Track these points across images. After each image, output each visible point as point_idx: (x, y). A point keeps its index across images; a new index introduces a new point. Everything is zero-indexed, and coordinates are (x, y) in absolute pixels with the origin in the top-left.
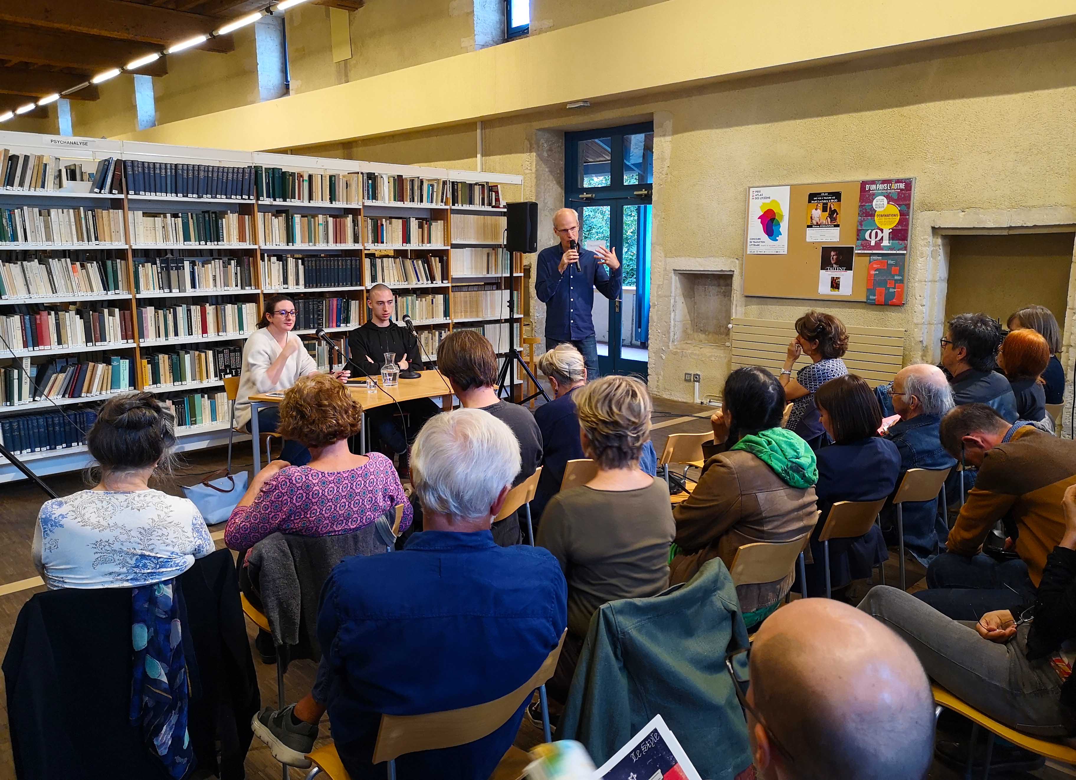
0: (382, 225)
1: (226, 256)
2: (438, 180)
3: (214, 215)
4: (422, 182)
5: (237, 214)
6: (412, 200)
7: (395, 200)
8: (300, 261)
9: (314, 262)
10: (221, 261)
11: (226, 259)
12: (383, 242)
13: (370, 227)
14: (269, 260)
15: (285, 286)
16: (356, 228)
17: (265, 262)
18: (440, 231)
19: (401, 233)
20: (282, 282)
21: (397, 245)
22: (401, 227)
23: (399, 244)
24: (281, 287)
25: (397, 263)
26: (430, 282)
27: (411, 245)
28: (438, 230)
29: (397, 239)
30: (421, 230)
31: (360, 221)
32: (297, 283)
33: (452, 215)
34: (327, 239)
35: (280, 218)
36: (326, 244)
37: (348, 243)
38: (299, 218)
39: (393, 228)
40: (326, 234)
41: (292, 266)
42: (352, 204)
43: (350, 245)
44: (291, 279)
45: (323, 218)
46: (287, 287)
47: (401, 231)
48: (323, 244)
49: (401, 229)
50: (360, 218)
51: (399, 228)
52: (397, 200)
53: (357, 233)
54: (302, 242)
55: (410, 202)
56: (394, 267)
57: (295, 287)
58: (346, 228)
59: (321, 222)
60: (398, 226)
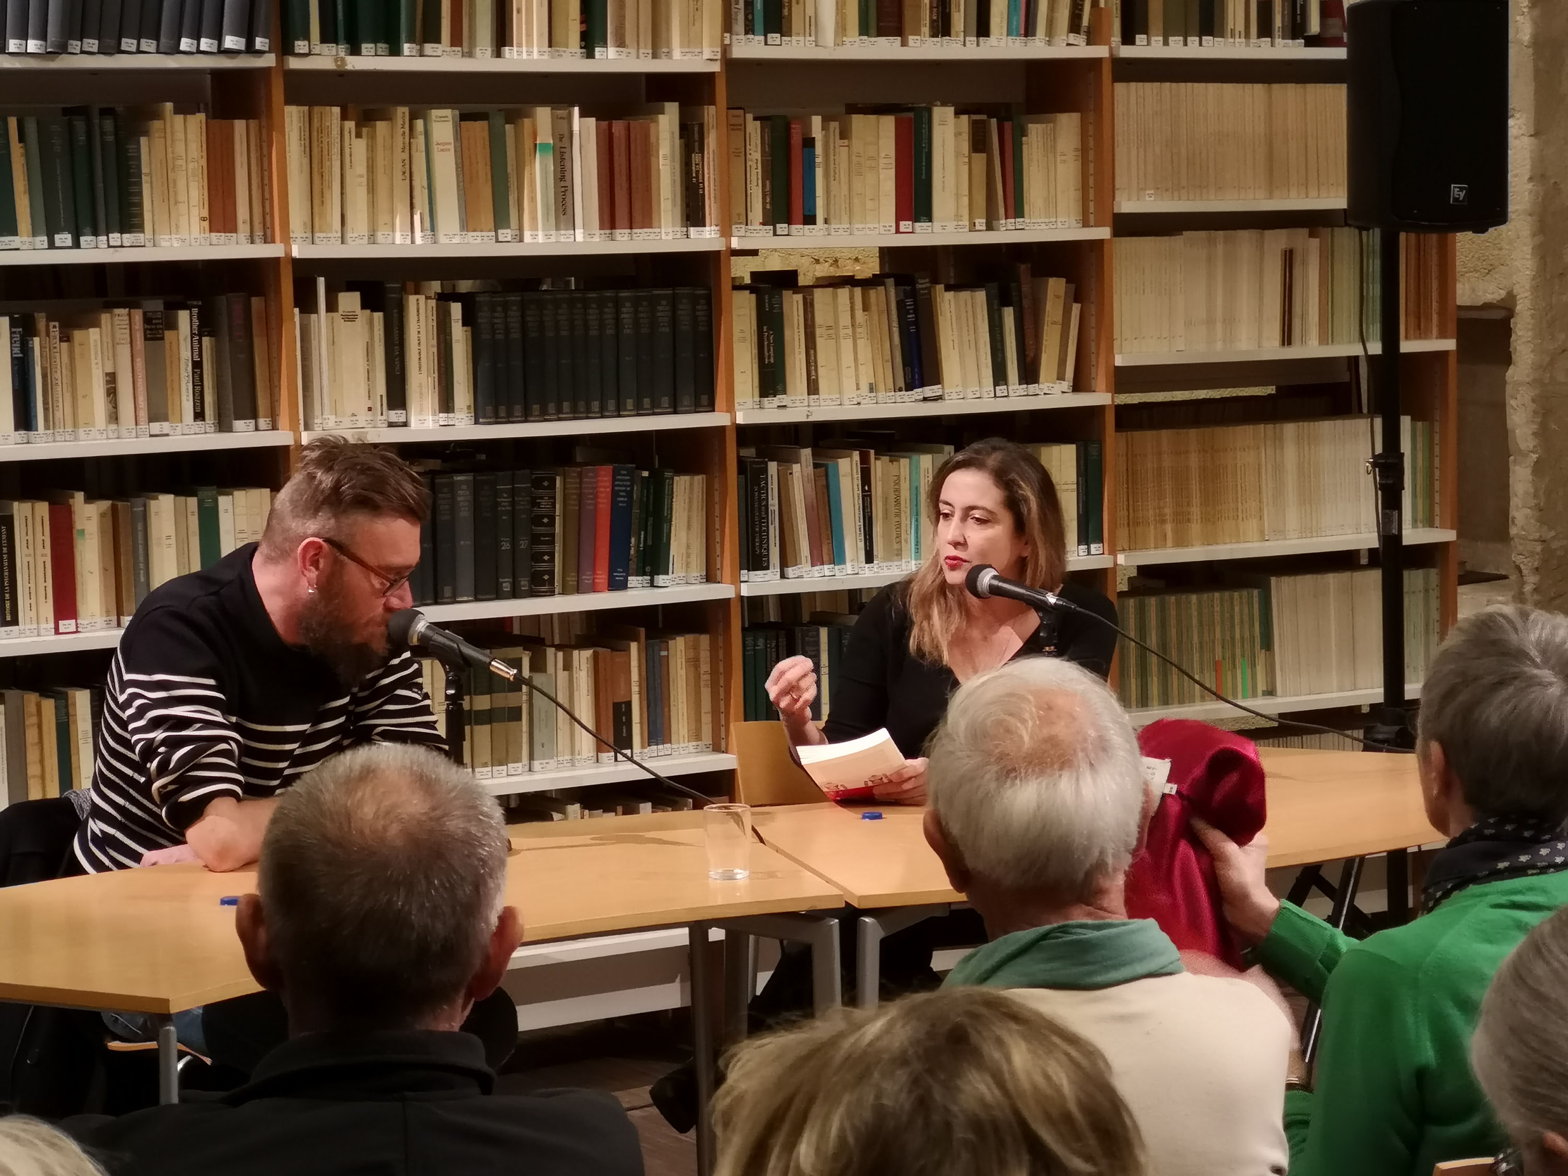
0: (809, 143)
1: (154, 293)
3: (109, 124)
5: (201, 116)
6: (942, 28)
7: (864, 30)
8: (456, 309)
9: (514, 312)
10: (138, 315)
11: (156, 305)
12: (810, 219)
13: (755, 155)
14: (332, 307)
15: (396, 416)
16: (696, 158)
17: (313, 317)
18: (1064, 162)
19: (892, 173)
20: (381, 396)
21: (871, 226)
22: (892, 153)
23: (882, 224)
24: (380, 417)
25: (874, 308)
26: (1017, 386)
27: (937, 224)
28: (1055, 157)
29: (876, 198)
30: (980, 158)
31: (713, 128)
32: (446, 404)
33: (1120, 87)
34: (569, 211)
35: (381, 126)
36: (563, 232)
37: (660, 227)
38: (451, 122)
39: (854, 158)
40: (563, 189)
41: (423, 330)
42: (677, 54)
43: (667, 234)
44: (420, 386)
45: (554, 119)
46: (403, 419)
47: (890, 166)
48: (553, 232)
49: (893, 161)
50: (711, 114)
51: (883, 155)
52: (873, 29)
53: (697, 177)
54: (467, 224)
55: (934, 35)
56: (861, 326)
57: (436, 418)
58: (653, 159)
59: (545, 136)
60: (878, 144)
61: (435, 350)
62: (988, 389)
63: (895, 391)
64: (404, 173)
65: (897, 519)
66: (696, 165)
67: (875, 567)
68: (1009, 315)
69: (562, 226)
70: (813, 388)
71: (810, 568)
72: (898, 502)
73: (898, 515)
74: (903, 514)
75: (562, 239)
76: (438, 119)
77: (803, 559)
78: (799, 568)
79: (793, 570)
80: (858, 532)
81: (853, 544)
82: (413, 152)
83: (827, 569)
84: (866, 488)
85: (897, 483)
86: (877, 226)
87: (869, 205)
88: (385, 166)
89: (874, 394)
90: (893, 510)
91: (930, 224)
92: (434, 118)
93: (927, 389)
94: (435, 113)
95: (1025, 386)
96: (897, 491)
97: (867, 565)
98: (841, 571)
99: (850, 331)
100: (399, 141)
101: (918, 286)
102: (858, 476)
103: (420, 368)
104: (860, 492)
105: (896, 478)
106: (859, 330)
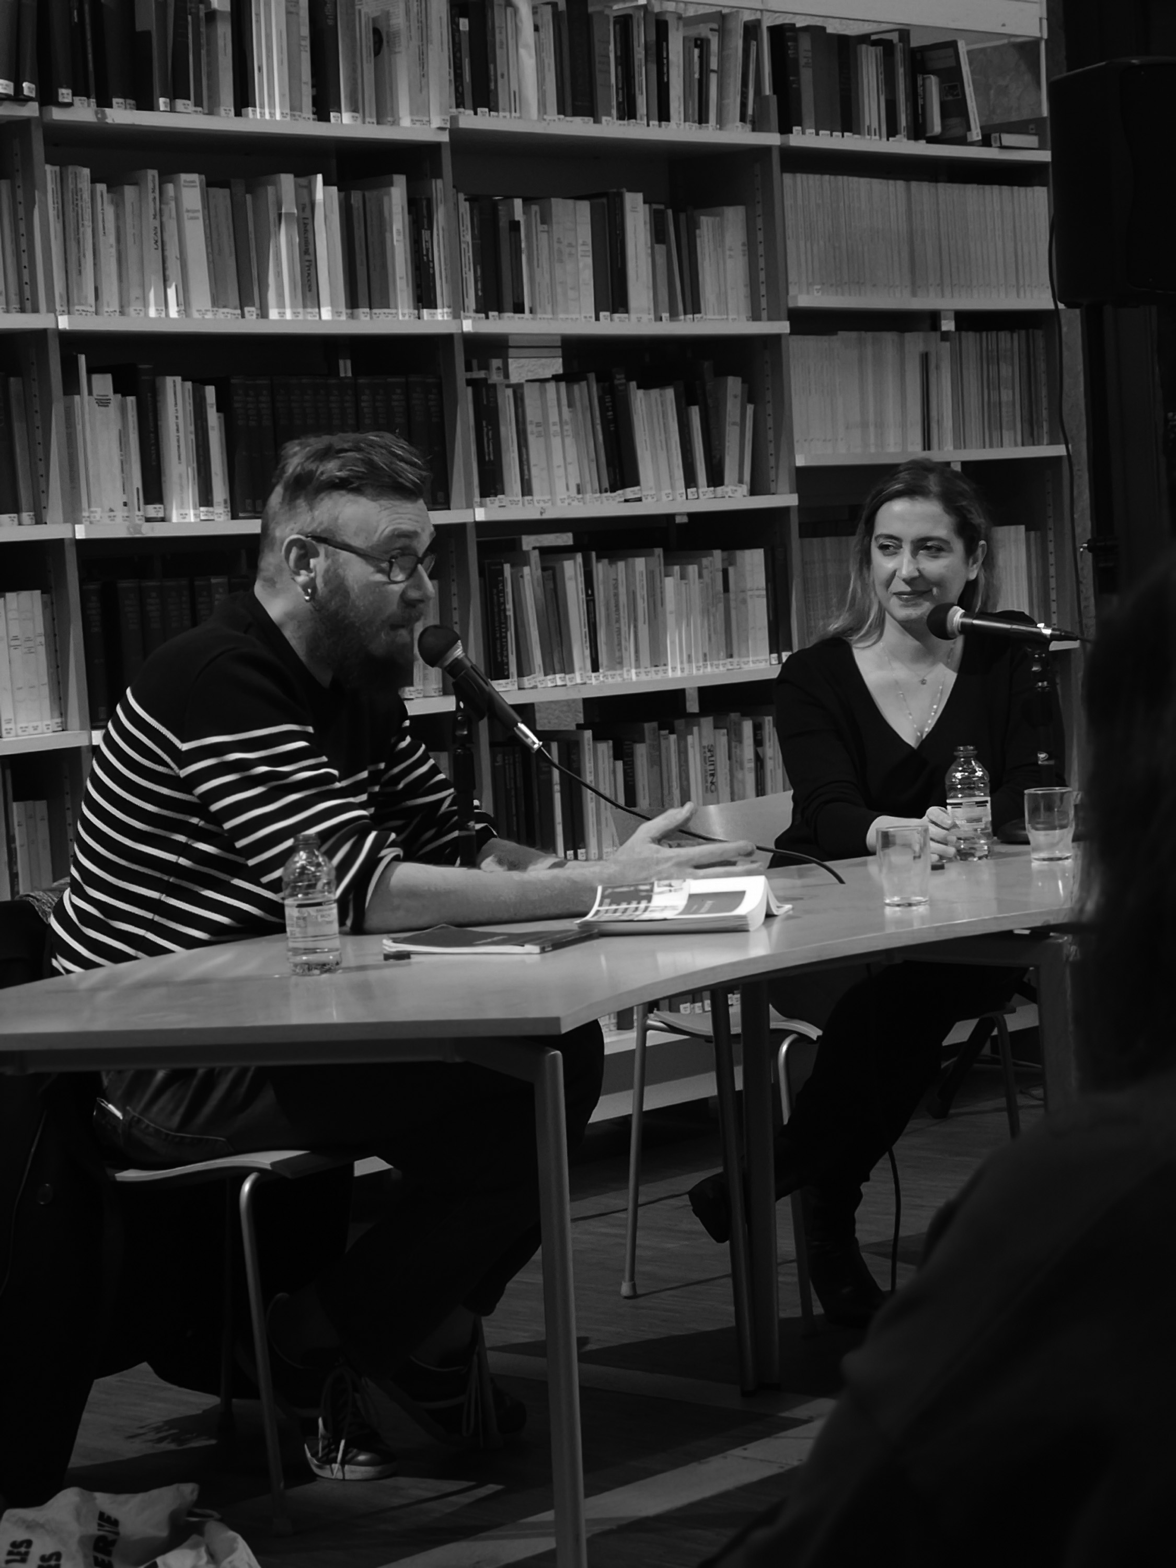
0: (515, 226)
2: (721, 20)
4: (661, 27)
6: (628, 112)
7: (561, 111)
8: (210, 393)
9: (265, 397)
12: (519, 308)
14: (92, 389)
15: (153, 510)
16: (425, 234)
17: (77, 398)
18: (731, 256)
19: (589, 261)
20: (138, 489)
21: (574, 316)
22: (589, 241)
23: (583, 315)
24: (137, 513)
25: (578, 404)
26: (706, 489)
27: (633, 316)
28: (724, 252)
29: (576, 288)
30: (661, 249)
31: (441, 203)
32: (205, 499)
33: (788, 178)
34: (314, 288)
35: (129, 192)
36: (309, 310)
37: (396, 308)
38: (199, 188)
39: (556, 246)
40: (307, 264)
41: (180, 414)
42: (406, 121)
43: (404, 315)
44: (180, 476)
45: (297, 187)
46: (161, 515)
47: (588, 254)
48: (301, 310)
49: (590, 248)
50: (440, 188)
51: (580, 242)
52: (569, 109)
53: (427, 255)
54: (217, 301)
55: (621, 118)
56: (567, 423)
57: (197, 512)
58: (388, 235)
59: (289, 206)
60: (576, 230)
61: (193, 437)
62: (681, 492)
63: (601, 492)
64: (156, 242)
65: (617, 625)
66: (426, 242)
67: (601, 676)
68: (695, 413)
69: (309, 303)
70: (527, 489)
71: (542, 678)
72: (617, 606)
73: (618, 621)
74: (622, 621)
75: (309, 318)
76: (186, 184)
77: (537, 669)
78: (534, 678)
79: (528, 680)
80: (584, 639)
81: (580, 653)
82: (164, 219)
83: (559, 679)
84: (590, 592)
85: (616, 587)
86: (578, 316)
87: (571, 294)
88: (134, 235)
89: (580, 496)
90: (614, 616)
91: (626, 315)
92: (182, 182)
93: (629, 490)
94: (184, 177)
95: (712, 489)
96: (616, 595)
97: (594, 675)
98: (571, 680)
99: (557, 428)
100: (150, 208)
101: (617, 382)
102: (581, 579)
103: (179, 458)
104: (584, 596)
105: (614, 582)
106: (566, 427)
